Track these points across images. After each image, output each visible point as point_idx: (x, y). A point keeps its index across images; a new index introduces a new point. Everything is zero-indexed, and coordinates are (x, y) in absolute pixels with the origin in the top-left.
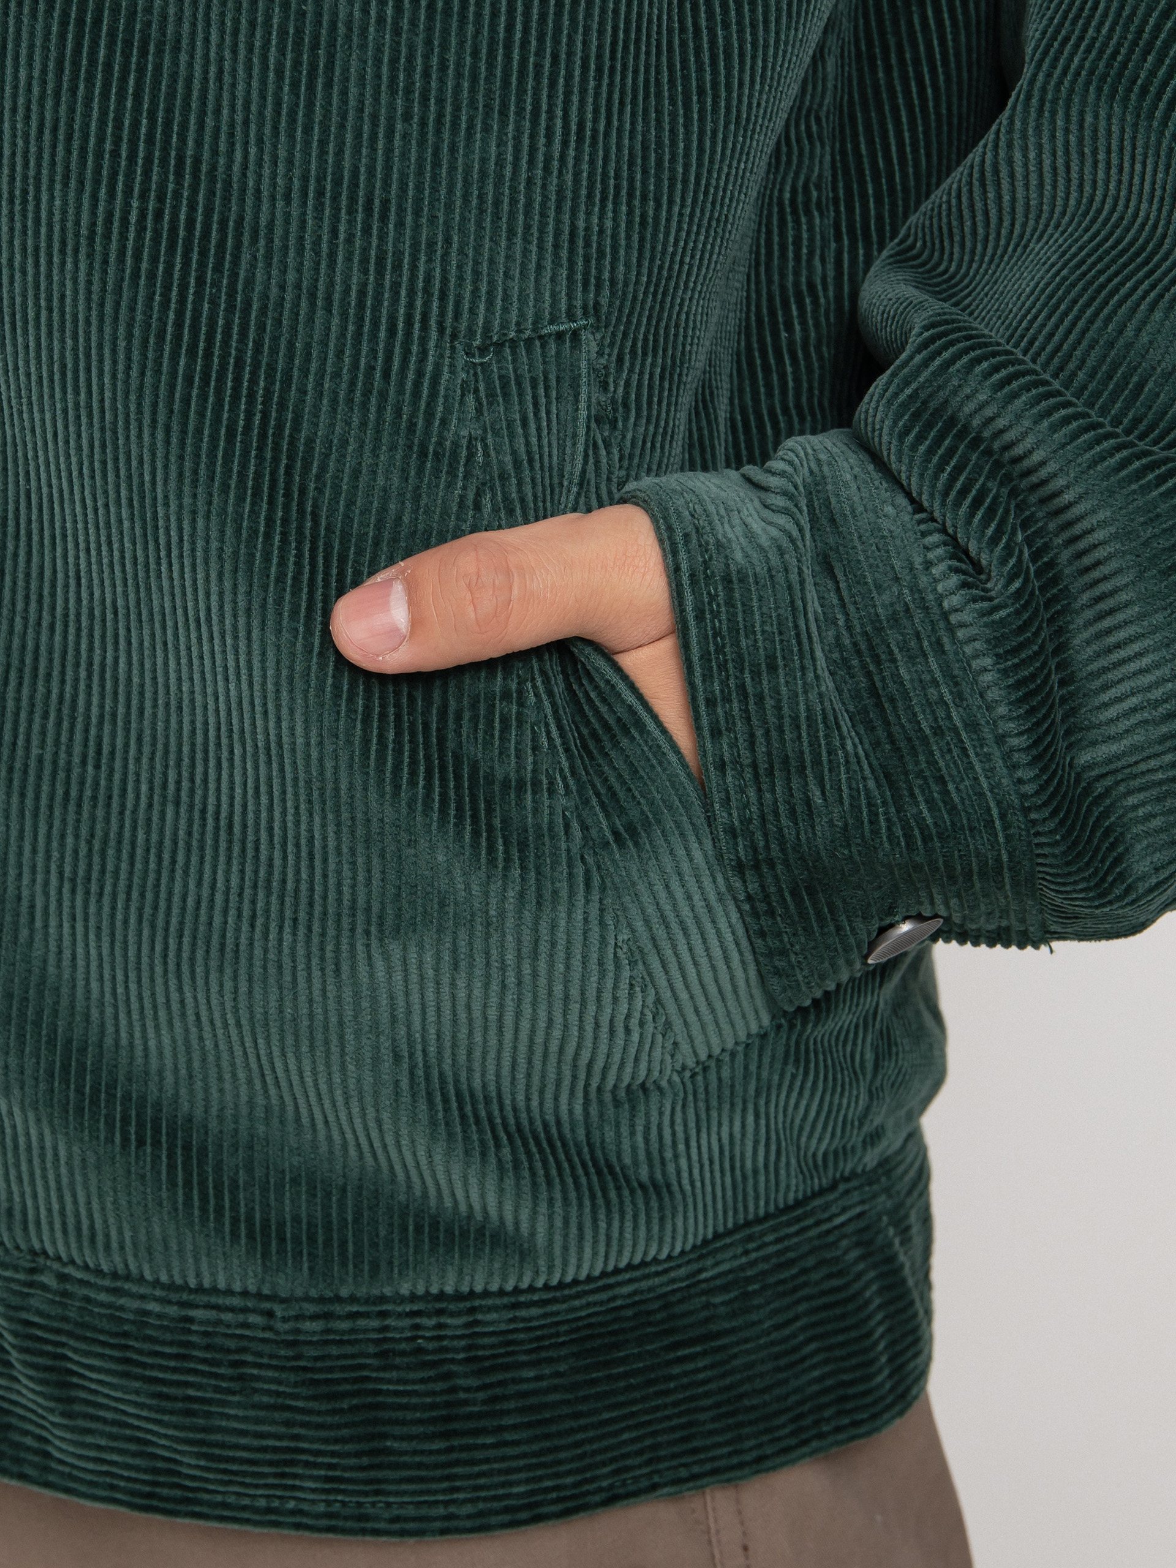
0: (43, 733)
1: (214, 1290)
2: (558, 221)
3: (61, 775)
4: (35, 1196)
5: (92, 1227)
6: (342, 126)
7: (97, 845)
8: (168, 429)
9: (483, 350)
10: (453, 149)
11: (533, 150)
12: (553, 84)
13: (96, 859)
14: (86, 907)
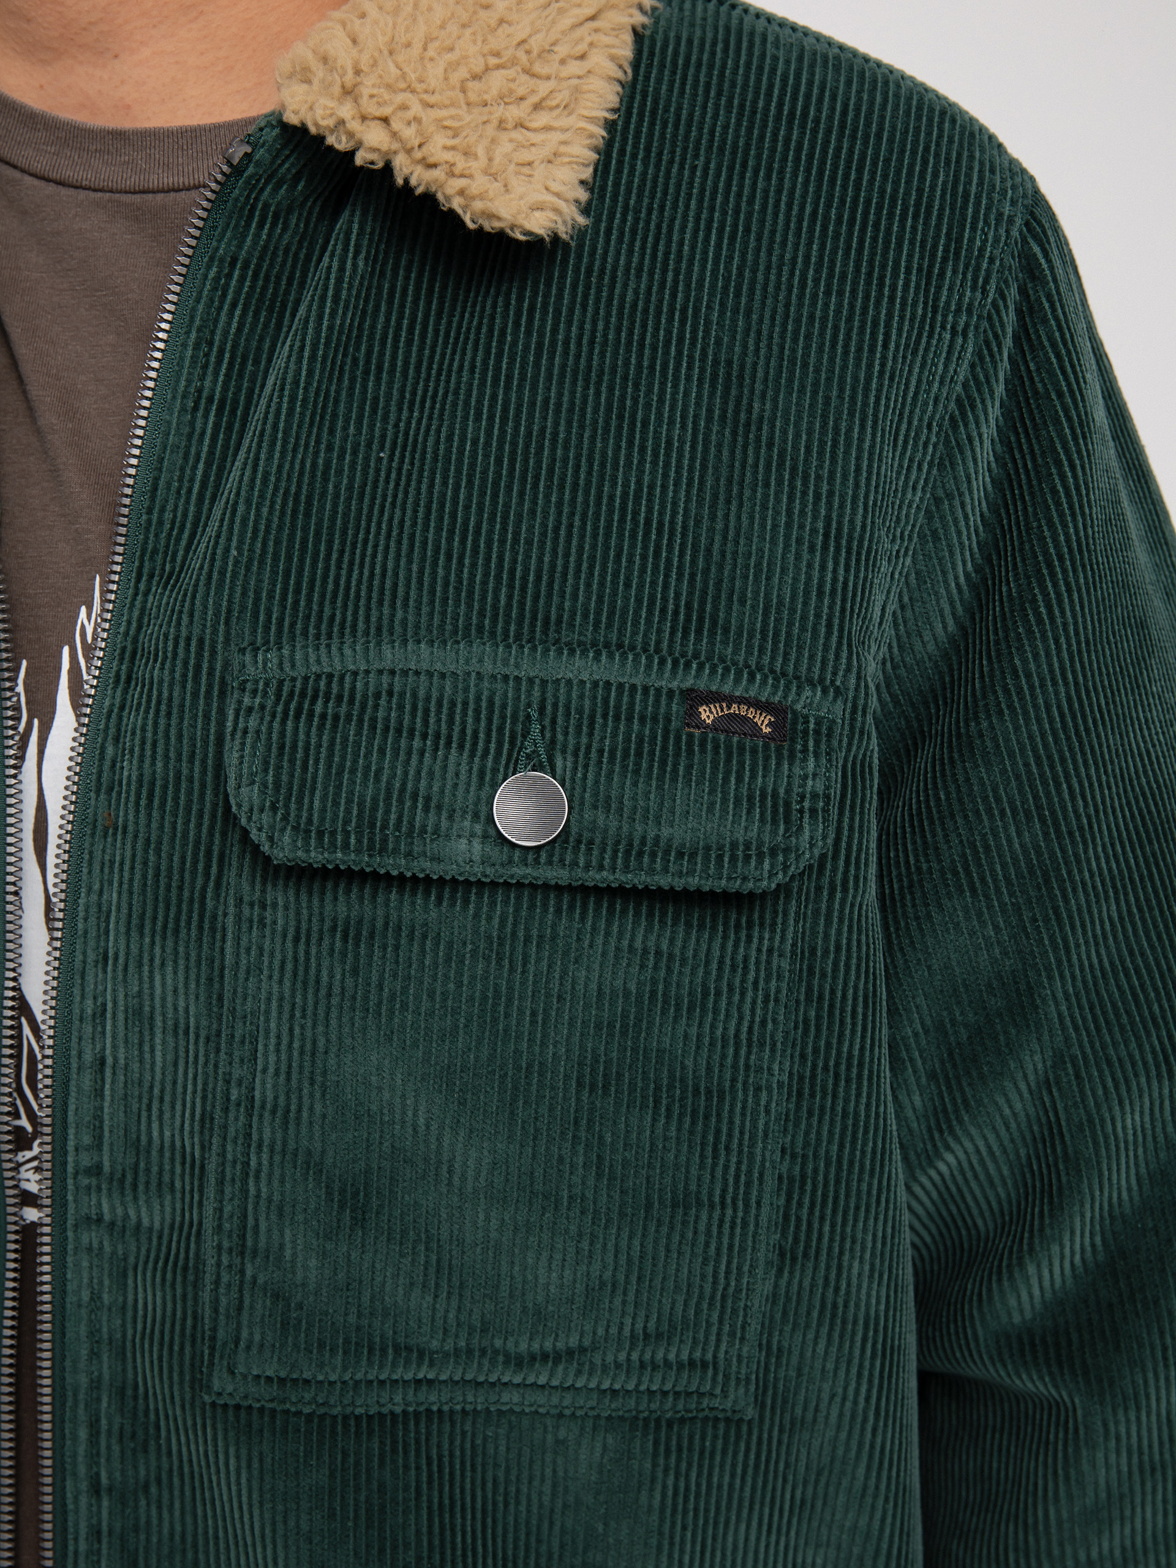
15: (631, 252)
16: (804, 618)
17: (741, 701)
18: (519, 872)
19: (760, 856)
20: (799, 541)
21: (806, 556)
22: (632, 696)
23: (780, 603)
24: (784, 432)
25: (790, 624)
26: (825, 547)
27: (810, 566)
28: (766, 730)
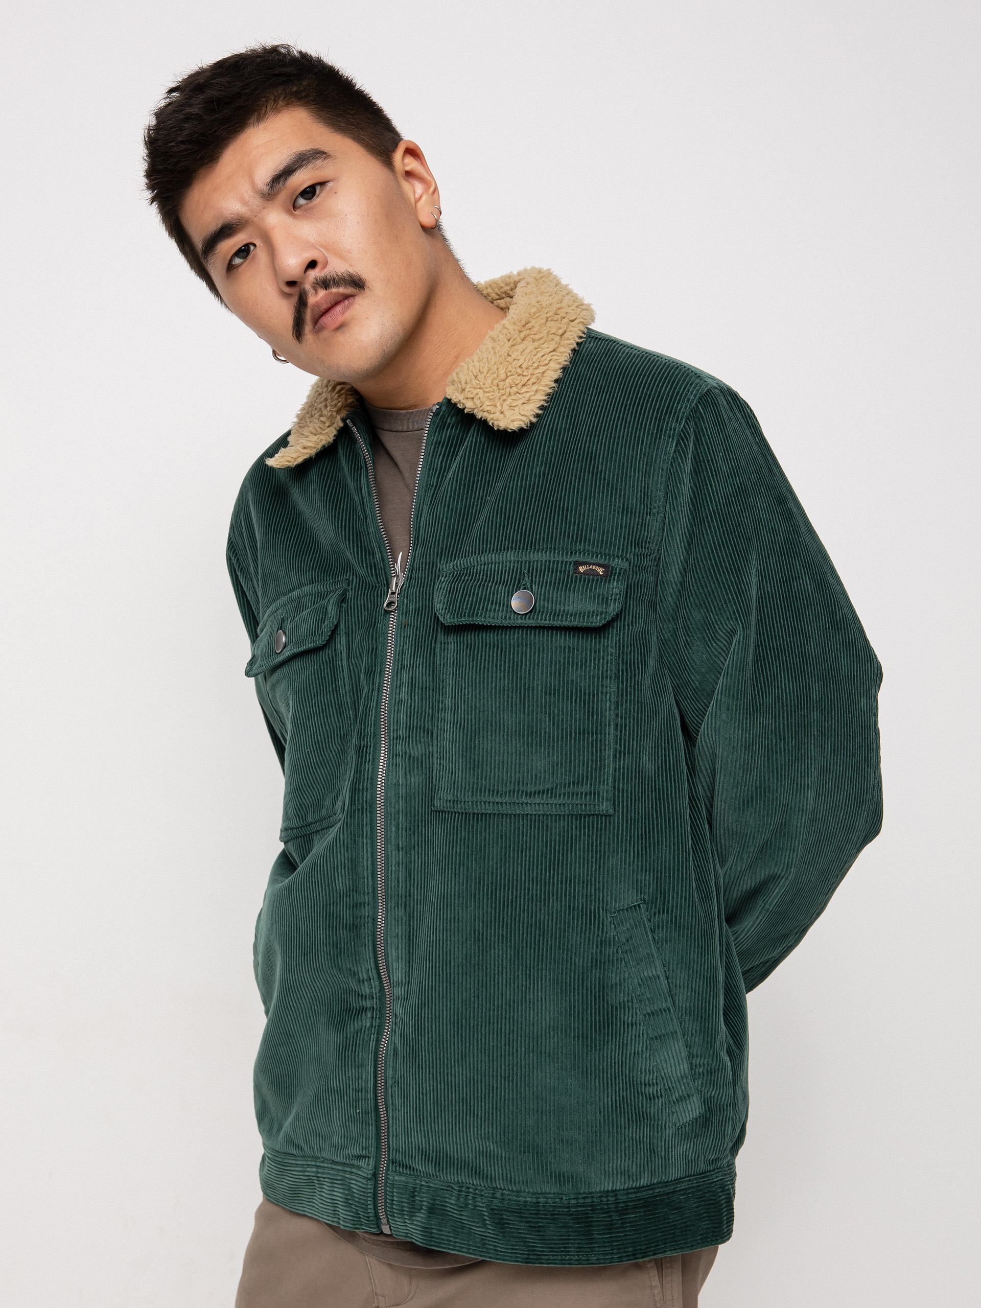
0: (493, 1038)
1: (545, 1193)
2: (633, 877)
3: (499, 1049)
4: (495, 1170)
5: (511, 1178)
6: (575, 863)
7: (511, 1067)
8: (534, 949)
9: (615, 913)
10: (604, 864)
11: (625, 860)
12: (630, 843)
13: (511, 1071)
14: (509, 1085)
15: (566, 423)
16: (616, 536)
17: (593, 564)
18: (519, 622)
19: (597, 615)
20: (614, 510)
21: (616, 515)
22: (557, 564)
23: (608, 531)
24: (609, 475)
25: (611, 538)
26: (623, 512)
27: (618, 518)
28: (601, 573)
